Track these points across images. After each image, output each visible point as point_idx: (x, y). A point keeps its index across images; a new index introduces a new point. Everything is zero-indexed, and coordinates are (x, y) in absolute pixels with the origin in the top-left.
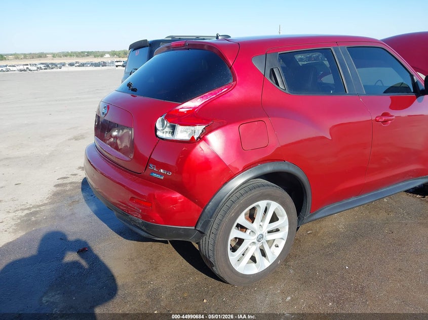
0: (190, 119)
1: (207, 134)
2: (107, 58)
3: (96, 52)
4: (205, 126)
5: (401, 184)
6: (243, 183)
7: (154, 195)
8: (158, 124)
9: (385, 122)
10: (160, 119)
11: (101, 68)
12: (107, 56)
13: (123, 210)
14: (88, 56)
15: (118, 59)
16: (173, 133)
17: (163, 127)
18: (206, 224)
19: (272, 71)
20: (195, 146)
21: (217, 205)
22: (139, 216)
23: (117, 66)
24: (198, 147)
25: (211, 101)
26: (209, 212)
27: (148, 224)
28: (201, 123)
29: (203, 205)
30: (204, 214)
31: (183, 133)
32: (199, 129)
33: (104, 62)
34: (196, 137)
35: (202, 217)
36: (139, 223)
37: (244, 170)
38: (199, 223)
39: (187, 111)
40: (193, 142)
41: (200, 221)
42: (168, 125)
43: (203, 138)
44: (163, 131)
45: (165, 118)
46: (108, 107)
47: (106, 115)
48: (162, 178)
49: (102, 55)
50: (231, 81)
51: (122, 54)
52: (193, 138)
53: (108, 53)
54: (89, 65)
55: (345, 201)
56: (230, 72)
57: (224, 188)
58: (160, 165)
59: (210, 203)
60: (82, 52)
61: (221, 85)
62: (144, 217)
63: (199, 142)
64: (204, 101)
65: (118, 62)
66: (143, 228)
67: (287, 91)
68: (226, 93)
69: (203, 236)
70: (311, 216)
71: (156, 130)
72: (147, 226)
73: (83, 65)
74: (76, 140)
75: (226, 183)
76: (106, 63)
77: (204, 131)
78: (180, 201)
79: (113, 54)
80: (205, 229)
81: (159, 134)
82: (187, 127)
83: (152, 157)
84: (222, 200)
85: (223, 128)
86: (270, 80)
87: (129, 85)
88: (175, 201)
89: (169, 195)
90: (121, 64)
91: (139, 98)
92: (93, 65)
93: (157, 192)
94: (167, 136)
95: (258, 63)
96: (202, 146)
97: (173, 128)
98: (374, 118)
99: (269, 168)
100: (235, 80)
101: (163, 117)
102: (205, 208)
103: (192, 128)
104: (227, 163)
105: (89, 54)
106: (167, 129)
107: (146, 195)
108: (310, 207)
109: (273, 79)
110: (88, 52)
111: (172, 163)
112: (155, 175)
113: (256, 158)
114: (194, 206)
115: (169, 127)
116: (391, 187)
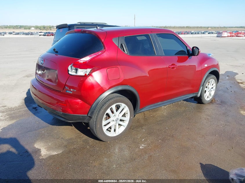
0: (84, 66)
1: (92, 73)
2: (33, 30)
3: (26, 26)
4: (91, 69)
5: (182, 97)
6: (109, 95)
7: (68, 101)
8: (69, 68)
9: (173, 68)
10: (70, 66)
11: (29, 36)
12: (33, 28)
13: (52, 109)
14: (20, 28)
15: (40, 31)
16: (76, 72)
17: (71, 69)
18: (92, 113)
19: (122, 45)
20: (87, 78)
21: (97, 104)
22: (61, 111)
23: (40, 35)
24: (88, 78)
25: (94, 58)
26: (94, 107)
27: (65, 114)
28: (89, 68)
29: (91, 105)
30: (91, 109)
31: (81, 72)
32: (89, 70)
33: (31, 33)
34: (87, 74)
35: (91, 110)
36: (61, 114)
37: (109, 89)
38: (89, 113)
39: (83, 62)
40: (86, 76)
41: (90, 112)
42: (74, 68)
43: (90, 75)
44: (72, 72)
45: (73, 65)
46: (44, 60)
47: (43, 64)
48: (72, 93)
49: (29, 28)
50: (103, 49)
51: (42, 28)
52: (86, 74)
53: (33, 27)
54: (21, 34)
55: (156, 104)
56: (102, 45)
57: (100, 96)
58: (70, 87)
59: (94, 104)
60: (16, 26)
61: (98, 51)
62: (63, 111)
63: (89, 76)
64: (90, 58)
65: (40, 33)
66: (63, 116)
67: (128, 54)
68: (101, 54)
69: (91, 119)
70: (140, 110)
71: (68, 71)
72: (65, 115)
73: (18, 34)
74: (28, 77)
75: (101, 95)
76: (32, 33)
77: (91, 72)
78: (80, 103)
79: (37, 28)
80: (92, 115)
81: (70, 73)
82: (83, 70)
83: (66, 84)
84: (99, 102)
85: (100, 70)
86: (121, 49)
87: (54, 50)
88: (78, 103)
89: (75, 101)
90: (43, 34)
91: (59, 56)
92: (24, 34)
93: (69, 99)
94: (74, 74)
95: (115, 41)
96: (90, 78)
97: (77, 70)
98: (168, 67)
99: (120, 88)
100: (105, 49)
101: (72, 65)
102: (92, 106)
103: (85, 70)
104: (102, 86)
105: (21, 27)
106: (74, 71)
107: (64, 101)
108: (139, 106)
109: (122, 48)
110: (20, 26)
111: (76, 86)
112: (68, 92)
113: (114, 84)
114: (87, 105)
115: (74, 69)
116: (178, 98)
